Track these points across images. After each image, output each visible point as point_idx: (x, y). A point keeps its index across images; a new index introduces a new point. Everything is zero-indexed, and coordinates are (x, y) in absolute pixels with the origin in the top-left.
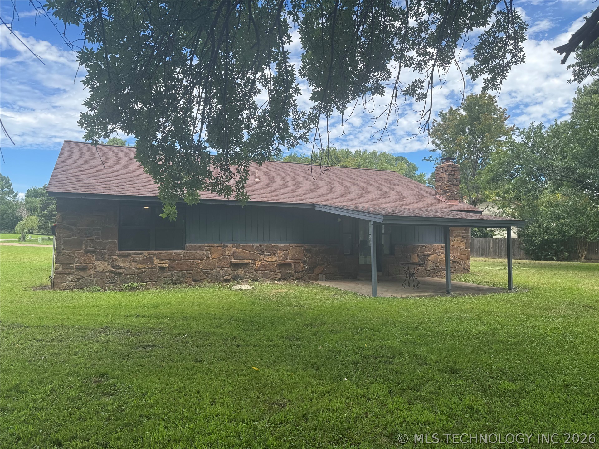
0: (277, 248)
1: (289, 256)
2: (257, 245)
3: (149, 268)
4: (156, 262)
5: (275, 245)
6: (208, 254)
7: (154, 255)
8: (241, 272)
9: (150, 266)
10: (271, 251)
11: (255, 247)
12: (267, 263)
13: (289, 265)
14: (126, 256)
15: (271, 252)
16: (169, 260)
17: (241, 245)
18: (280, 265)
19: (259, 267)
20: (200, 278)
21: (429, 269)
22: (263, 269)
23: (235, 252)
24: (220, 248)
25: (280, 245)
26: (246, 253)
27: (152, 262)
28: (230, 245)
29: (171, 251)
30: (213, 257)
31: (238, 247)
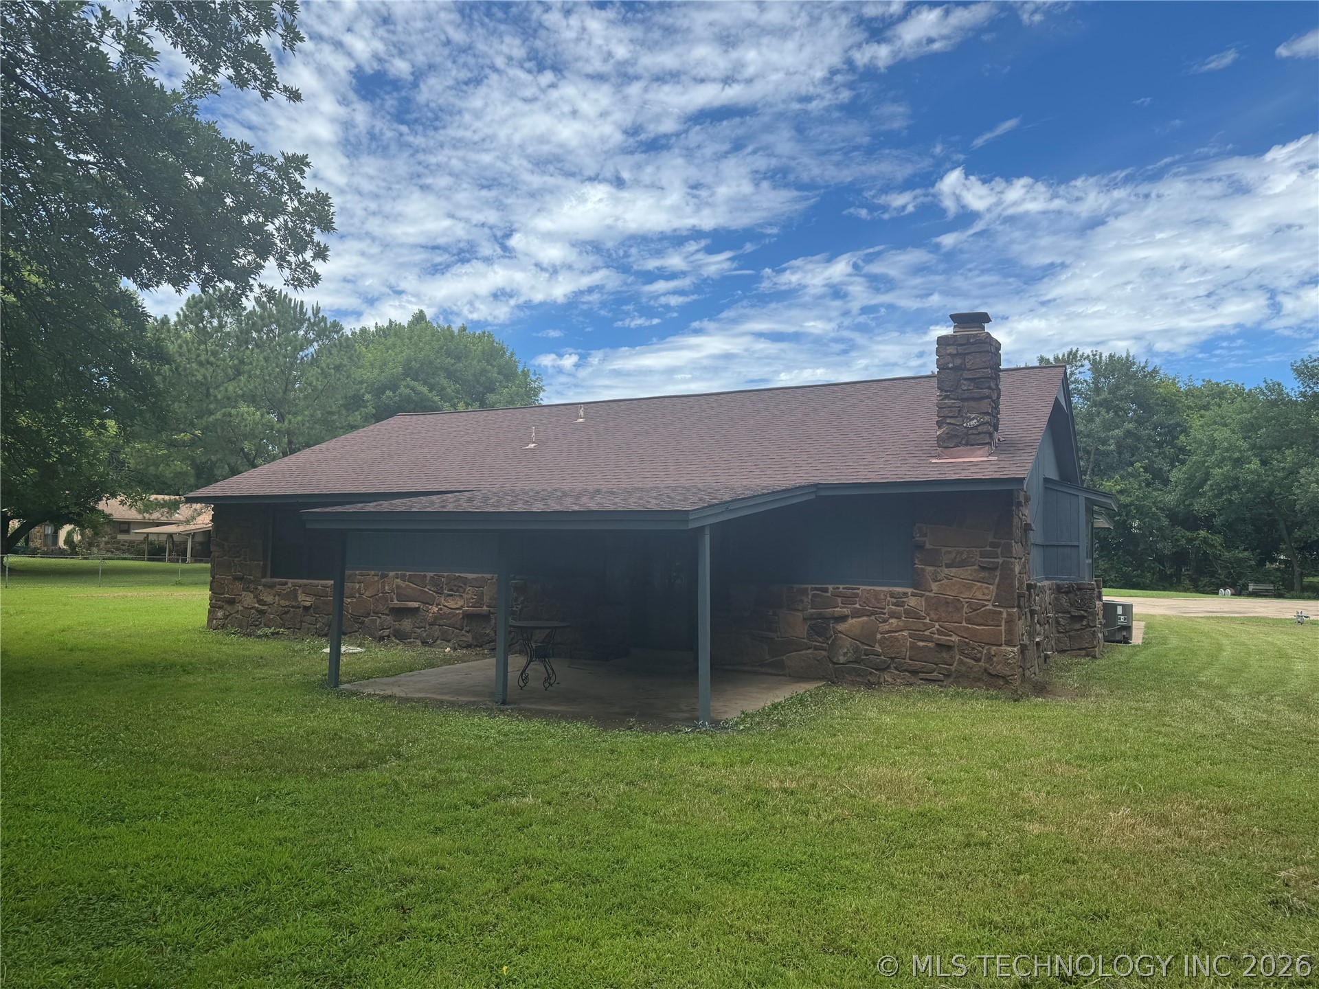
0: (465, 581)
1: (486, 599)
2: (432, 574)
3: (293, 607)
4: (301, 597)
5: (462, 575)
6: (360, 587)
7: (300, 586)
8: (407, 624)
9: (294, 604)
10: (457, 588)
11: (428, 578)
12: (448, 611)
13: (485, 617)
14: (272, 586)
15: (455, 589)
16: (314, 595)
17: (408, 573)
18: (468, 617)
19: (435, 618)
20: (350, 630)
21: (842, 659)
22: (441, 622)
23: (398, 587)
24: (376, 578)
25: (470, 576)
26: (413, 589)
27: (296, 598)
28: (392, 574)
29: (316, 582)
30: (367, 594)
31: (403, 578)
